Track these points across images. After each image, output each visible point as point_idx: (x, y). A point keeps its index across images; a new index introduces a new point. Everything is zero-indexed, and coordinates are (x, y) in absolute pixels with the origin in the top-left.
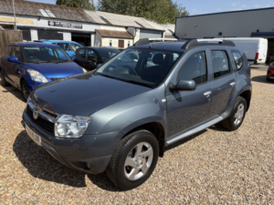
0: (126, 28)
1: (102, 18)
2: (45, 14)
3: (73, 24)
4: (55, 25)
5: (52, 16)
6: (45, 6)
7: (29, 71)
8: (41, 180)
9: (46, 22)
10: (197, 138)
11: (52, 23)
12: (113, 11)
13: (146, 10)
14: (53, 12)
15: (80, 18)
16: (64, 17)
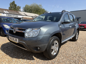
0: (32, 17)
1: (24, 14)
2: (5, 12)
3: (15, 15)
4: (9, 15)
5: (8, 13)
6: (6, 10)
7: (4, 25)
8: (16, 59)
9: (6, 14)
10: (66, 43)
11: (8, 15)
12: (27, 12)
13: (38, 12)
14: (8, 12)
15: (17, 14)
16: (12, 13)
